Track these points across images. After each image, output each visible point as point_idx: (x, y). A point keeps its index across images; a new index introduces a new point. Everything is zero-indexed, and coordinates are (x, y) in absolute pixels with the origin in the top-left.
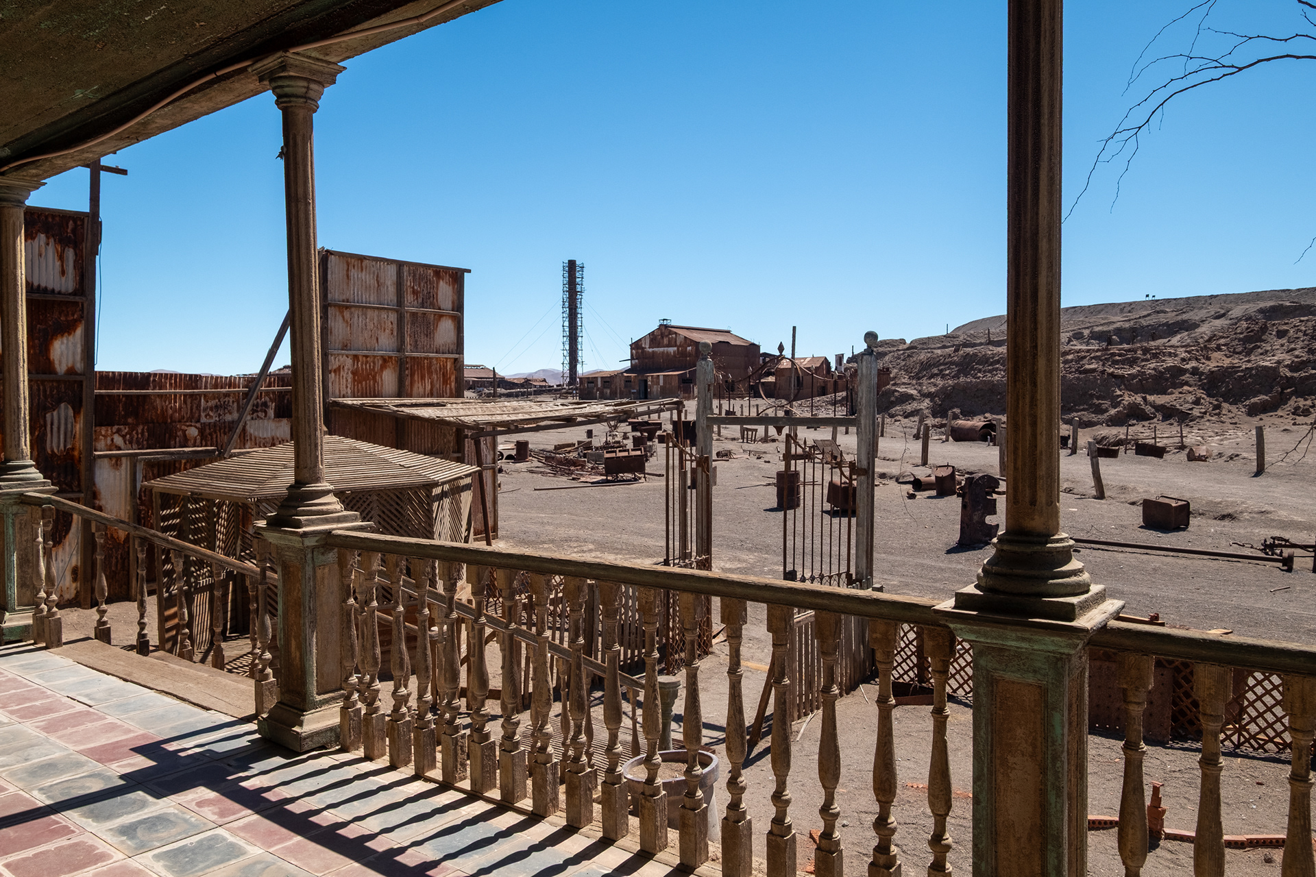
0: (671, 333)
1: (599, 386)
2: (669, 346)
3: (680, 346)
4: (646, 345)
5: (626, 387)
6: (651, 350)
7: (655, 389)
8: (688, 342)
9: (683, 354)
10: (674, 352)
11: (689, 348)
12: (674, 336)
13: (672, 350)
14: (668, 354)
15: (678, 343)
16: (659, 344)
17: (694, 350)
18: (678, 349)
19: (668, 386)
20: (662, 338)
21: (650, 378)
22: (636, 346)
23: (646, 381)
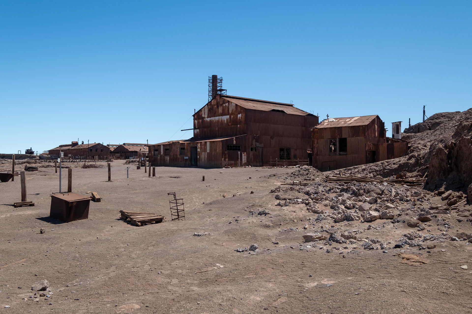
0: (224, 102)
1: (162, 154)
2: (223, 114)
3: (232, 114)
4: (205, 115)
5: (181, 154)
6: (208, 119)
7: (203, 156)
8: (239, 109)
9: (234, 121)
10: (227, 120)
11: (240, 116)
12: (227, 104)
13: (225, 118)
14: (222, 122)
15: (230, 112)
16: (215, 114)
17: (243, 117)
18: (230, 117)
19: (213, 153)
20: (218, 107)
21: (199, 145)
22: (197, 116)
23: (196, 148)
